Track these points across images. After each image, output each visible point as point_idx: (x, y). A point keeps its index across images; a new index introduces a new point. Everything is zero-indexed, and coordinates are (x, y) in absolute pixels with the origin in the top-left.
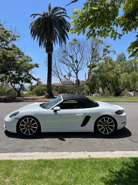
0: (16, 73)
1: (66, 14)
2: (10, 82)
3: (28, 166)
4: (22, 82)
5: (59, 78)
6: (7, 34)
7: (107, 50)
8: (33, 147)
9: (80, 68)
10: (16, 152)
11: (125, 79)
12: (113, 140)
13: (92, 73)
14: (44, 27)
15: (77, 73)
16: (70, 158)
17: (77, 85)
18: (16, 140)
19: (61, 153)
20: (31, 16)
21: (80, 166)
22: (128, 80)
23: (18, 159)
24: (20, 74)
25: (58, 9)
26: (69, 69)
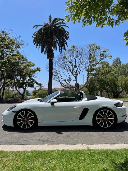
0: (21, 78)
1: (65, 24)
2: (15, 86)
3: (20, 157)
4: (26, 86)
5: (60, 81)
6: (12, 42)
7: (104, 55)
8: (28, 140)
9: (79, 72)
10: (11, 144)
11: (122, 81)
12: (113, 134)
13: (91, 77)
14: (45, 37)
15: (76, 77)
16: (67, 150)
17: (77, 88)
18: (12, 133)
19: (58, 145)
20: (33, 27)
21: (77, 157)
22: (125, 82)
23: (11, 150)
24: (24, 79)
25: (58, 20)
26: (69, 74)
